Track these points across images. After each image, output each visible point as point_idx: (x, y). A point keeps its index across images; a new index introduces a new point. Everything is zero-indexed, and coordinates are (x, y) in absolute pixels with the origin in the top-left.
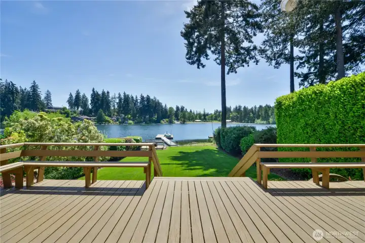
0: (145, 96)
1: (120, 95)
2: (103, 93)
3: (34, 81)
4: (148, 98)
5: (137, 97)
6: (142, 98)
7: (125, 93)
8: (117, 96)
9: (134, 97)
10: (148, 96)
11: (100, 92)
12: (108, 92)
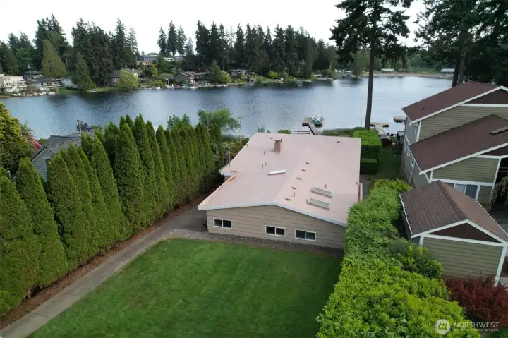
0: (284, 28)
1: (239, 27)
2: (214, 27)
3: (119, 19)
4: (290, 30)
5: (268, 30)
6: (280, 31)
7: (248, 27)
8: (235, 30)
9: (265, 30)
10: (289, 27)
11: (209, 27)
12: (222, 27)
